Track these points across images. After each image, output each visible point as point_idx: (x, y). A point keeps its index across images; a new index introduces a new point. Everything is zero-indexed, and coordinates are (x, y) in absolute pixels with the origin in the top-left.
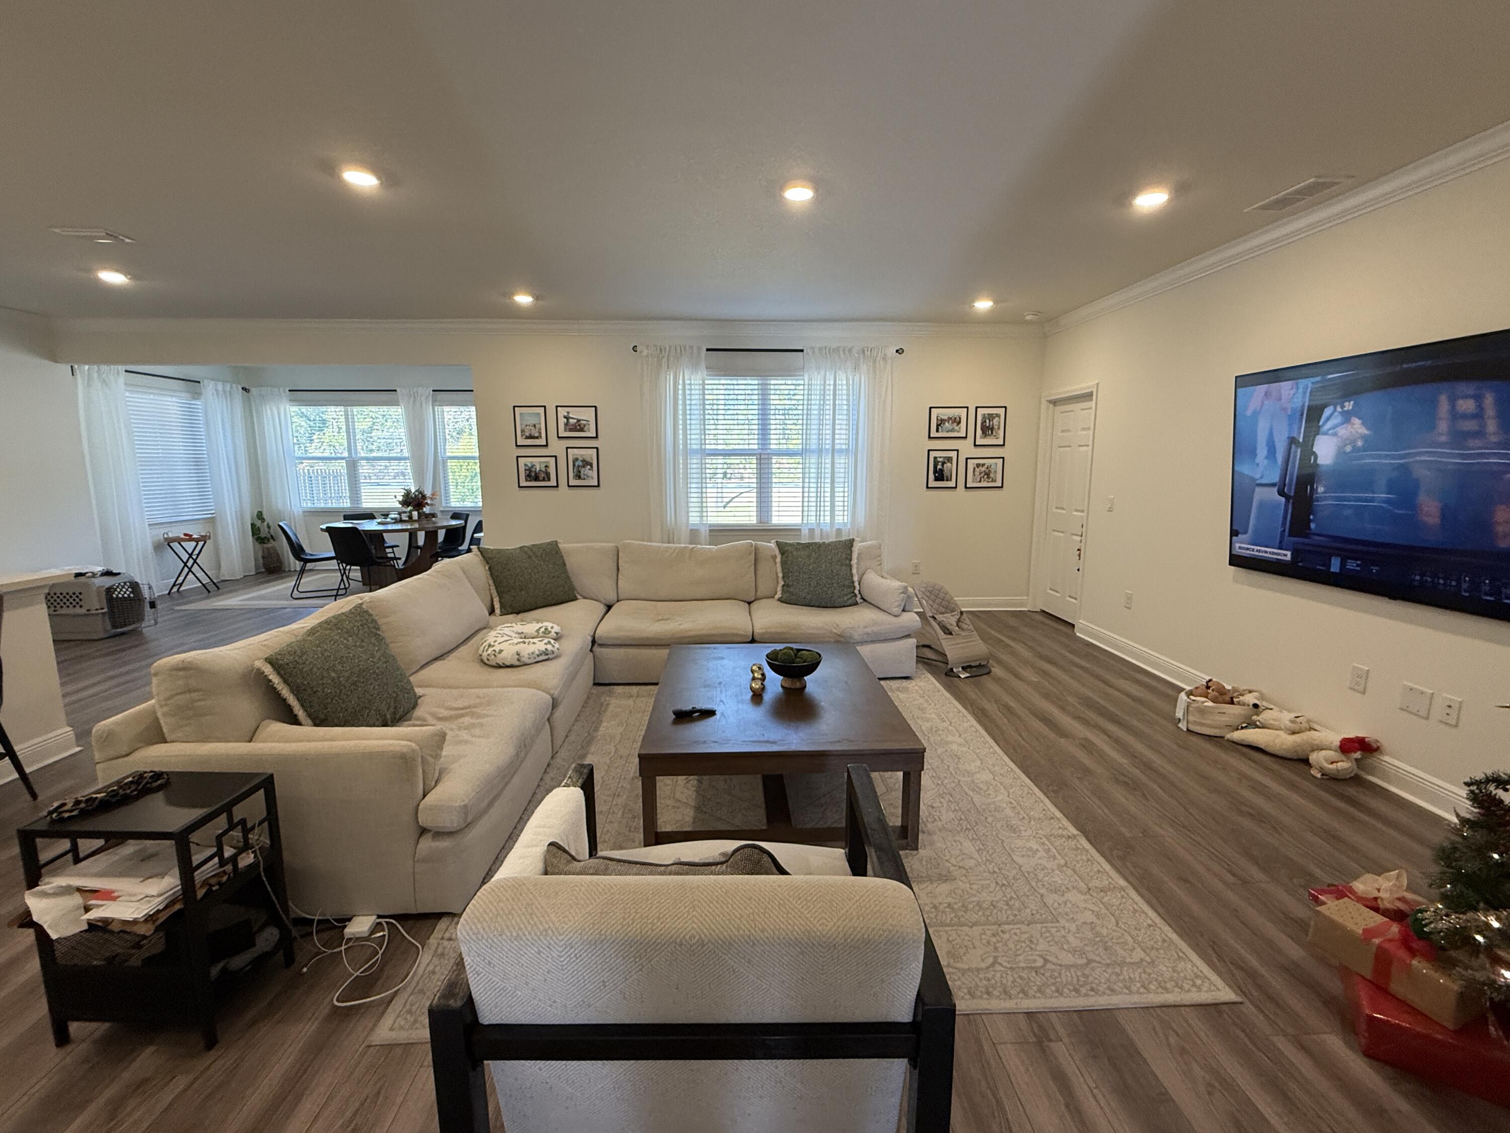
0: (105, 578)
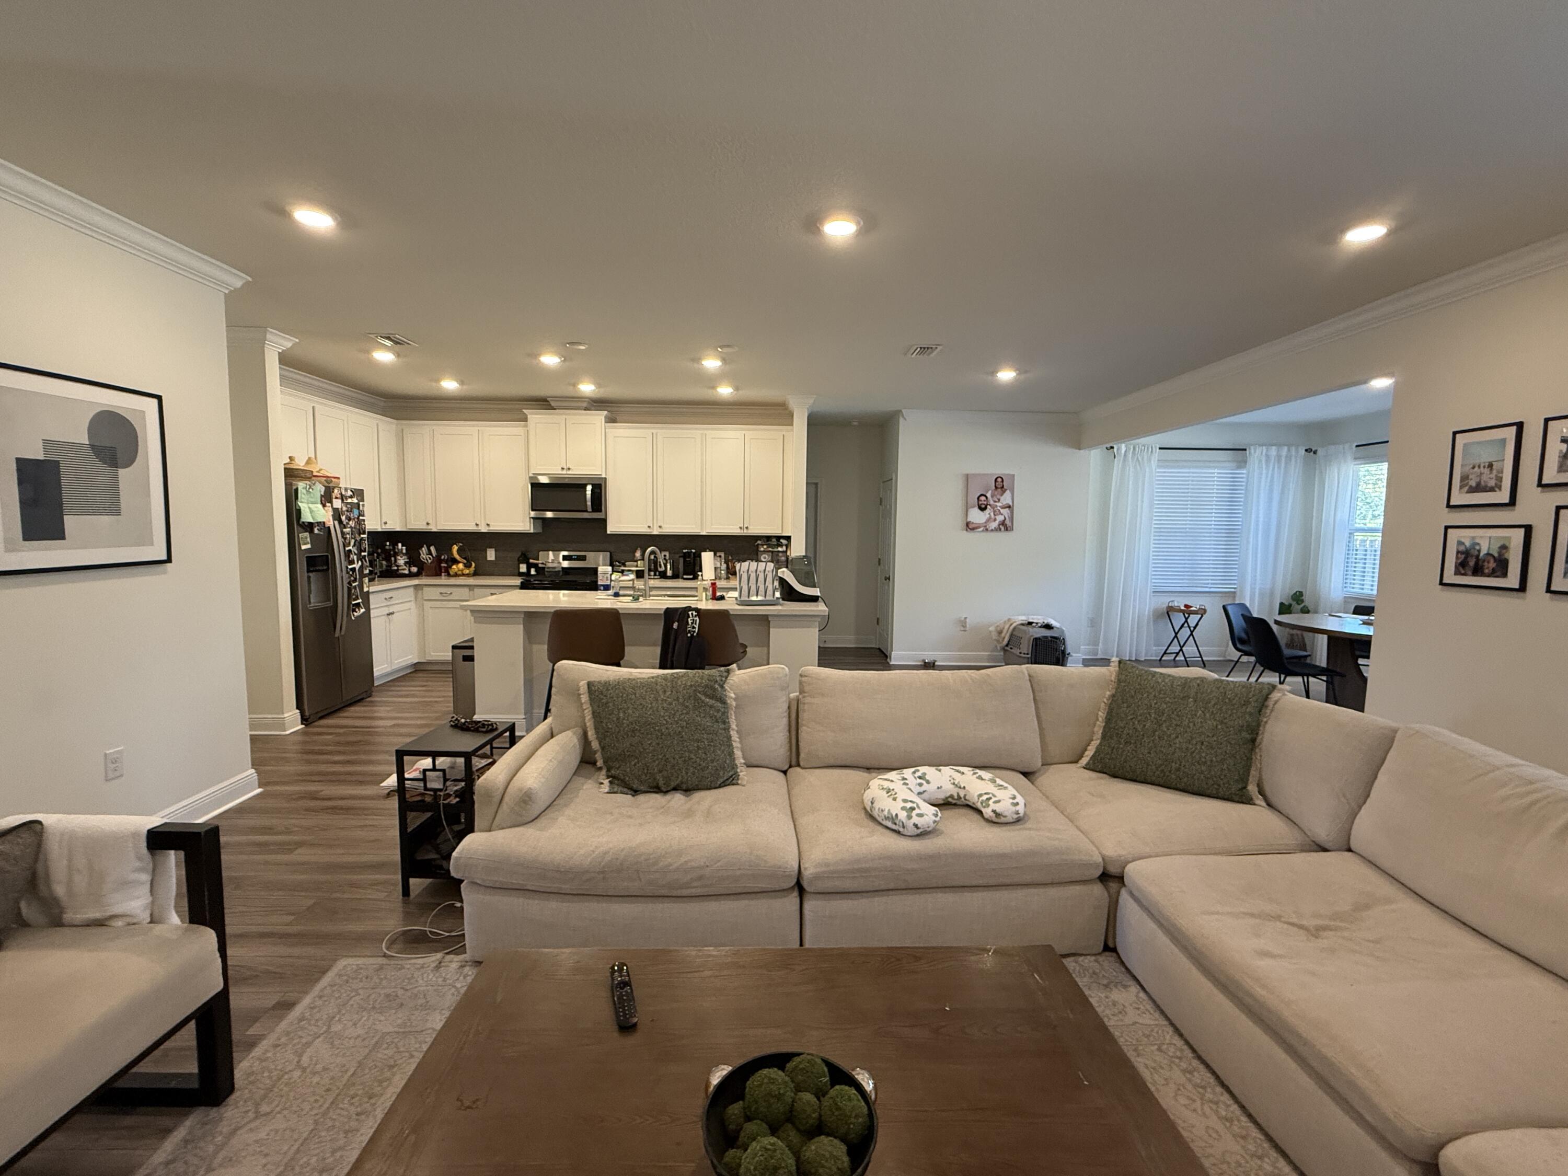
0: (1043, 630)
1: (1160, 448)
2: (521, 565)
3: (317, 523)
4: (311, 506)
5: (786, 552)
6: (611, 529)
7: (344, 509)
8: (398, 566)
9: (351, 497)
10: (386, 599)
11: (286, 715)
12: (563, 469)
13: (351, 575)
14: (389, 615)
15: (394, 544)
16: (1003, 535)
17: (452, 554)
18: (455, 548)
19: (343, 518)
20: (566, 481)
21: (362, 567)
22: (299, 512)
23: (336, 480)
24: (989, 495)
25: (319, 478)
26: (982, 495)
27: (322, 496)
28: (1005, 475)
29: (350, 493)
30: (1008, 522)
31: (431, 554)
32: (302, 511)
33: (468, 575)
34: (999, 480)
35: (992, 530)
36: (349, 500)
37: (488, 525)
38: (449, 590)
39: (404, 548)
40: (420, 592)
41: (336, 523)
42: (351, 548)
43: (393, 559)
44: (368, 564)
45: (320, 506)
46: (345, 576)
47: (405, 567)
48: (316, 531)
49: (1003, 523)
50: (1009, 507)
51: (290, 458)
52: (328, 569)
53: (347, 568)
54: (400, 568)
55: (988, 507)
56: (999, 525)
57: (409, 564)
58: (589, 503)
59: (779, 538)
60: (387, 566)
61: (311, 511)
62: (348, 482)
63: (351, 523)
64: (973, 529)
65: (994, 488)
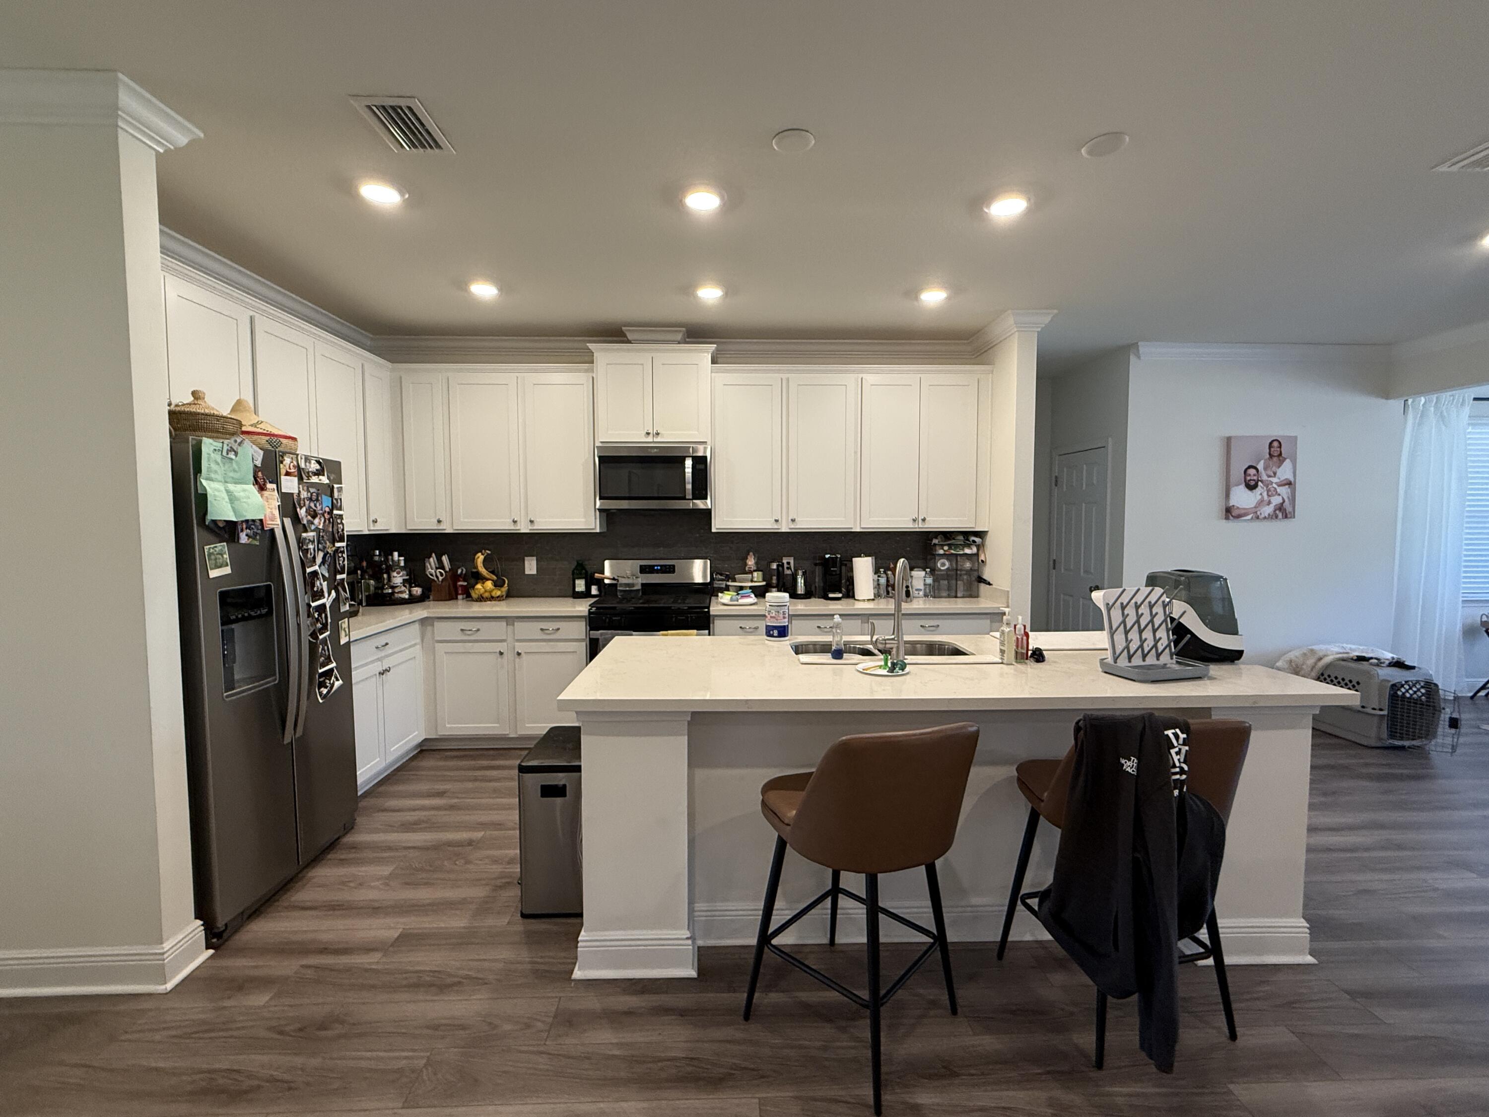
1: (1475, 399)
2: (577, 582)
3: (247, 521)
4: (231, 487)
5: (977, 555)
6: (719, 524)
7: (304, 494)
8: (393, 587)
9: (318, 473)
10: (377, 648)
11: (167, 946)
12: (648, 434)
13: (317, 620)
14: (381, 673)
15: (388, 553)
16: (1281, 525)
17: (476, 567)
18: (480, 558)
19: (302, 512)
20: (654, 452)
21: (337, 600)
22: (203, 499)
23: (290, 442)
24: (1260, 467)
25: (255, 437)
26: (1250, 467)
27: (256, 469)
28: (1283, 437)
29: (314, 466)
30: (1287, 504)
31: (443, 568)
32: (209, 499)
33: (499, 599)
34: (1276, 444)
35: (1265, 518)
36: (315, 479)
37: (532, 522)
38: (473, 625)
39: (402, 558)
40: (429, 628)
41: (288, 522)
42: (316, 568)
43: (385, 576)
44: (348, 595)
45: (253, 489)
46: (305, 622)
47: (403, 588)
48: (244, 539)
49: (1280, 508)
50: (1289, 484)
51: (194, 393)
52: (270, 613)
53: (309, 606)
54: (396, 590)
55: (1260, 483)
56: (1275, 511)
57: (409, 582)
58: (689, 487)
59: (966, 534)
60: (376, 588)
61: (232, 499)
62: (314, 446)
63: (316, 521)
64: (1239, 517)
65: (1268, 456)
